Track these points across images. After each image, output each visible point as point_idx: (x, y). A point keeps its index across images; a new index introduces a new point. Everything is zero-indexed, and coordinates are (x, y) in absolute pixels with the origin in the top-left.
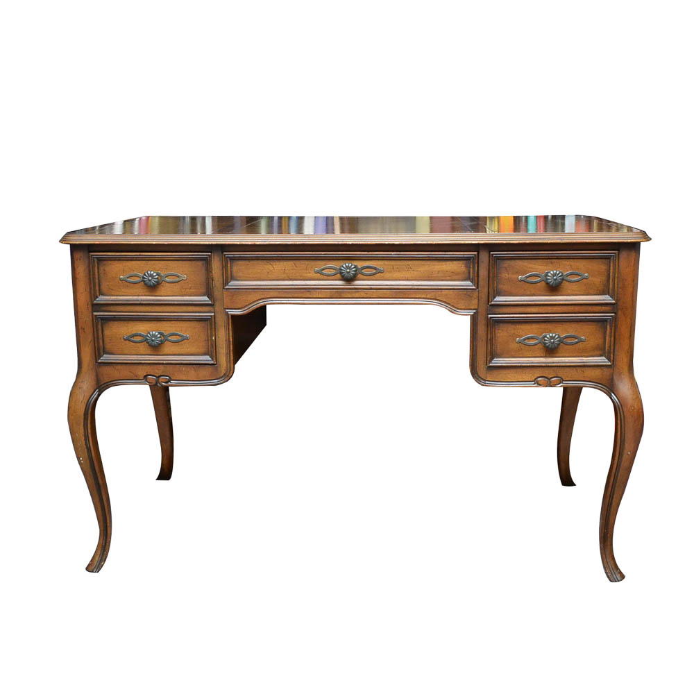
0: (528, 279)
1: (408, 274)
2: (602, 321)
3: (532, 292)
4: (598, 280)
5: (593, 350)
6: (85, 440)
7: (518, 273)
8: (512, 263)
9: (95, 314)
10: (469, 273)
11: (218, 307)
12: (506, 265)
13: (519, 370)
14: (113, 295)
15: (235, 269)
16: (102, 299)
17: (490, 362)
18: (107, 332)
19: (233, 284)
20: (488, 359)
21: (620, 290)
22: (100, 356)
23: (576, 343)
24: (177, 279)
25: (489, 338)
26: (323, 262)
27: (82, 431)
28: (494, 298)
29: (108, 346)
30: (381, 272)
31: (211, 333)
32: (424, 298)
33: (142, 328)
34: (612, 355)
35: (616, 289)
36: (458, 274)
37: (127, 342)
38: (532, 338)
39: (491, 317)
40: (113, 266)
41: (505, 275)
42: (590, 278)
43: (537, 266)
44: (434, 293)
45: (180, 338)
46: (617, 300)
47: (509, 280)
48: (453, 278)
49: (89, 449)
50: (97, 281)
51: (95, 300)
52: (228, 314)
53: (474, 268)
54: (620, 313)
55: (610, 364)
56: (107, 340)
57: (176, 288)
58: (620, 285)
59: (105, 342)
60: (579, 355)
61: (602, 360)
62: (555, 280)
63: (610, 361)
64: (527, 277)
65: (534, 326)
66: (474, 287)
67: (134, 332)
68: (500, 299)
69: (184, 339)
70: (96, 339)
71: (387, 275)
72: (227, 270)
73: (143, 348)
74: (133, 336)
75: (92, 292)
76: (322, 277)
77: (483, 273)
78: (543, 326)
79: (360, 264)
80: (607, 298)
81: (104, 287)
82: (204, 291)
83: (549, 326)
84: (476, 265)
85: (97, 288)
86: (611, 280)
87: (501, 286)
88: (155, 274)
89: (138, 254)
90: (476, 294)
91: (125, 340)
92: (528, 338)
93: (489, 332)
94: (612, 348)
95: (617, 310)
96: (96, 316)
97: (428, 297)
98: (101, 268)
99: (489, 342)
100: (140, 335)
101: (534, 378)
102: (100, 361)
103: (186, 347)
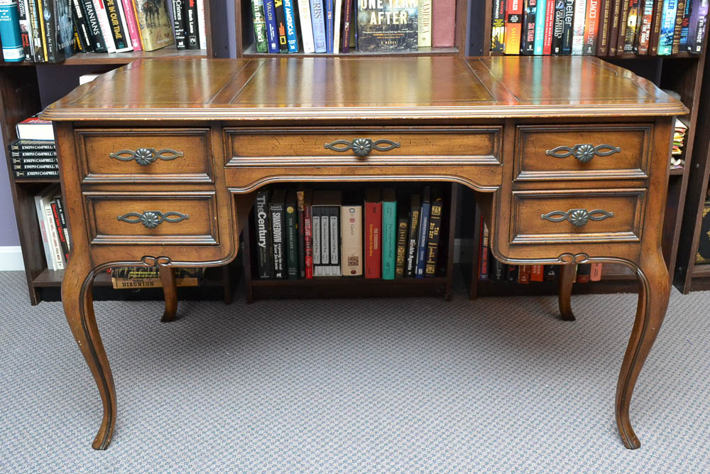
0: (556, 153)
1: (427, 149)
2: (633, 197)
3: (560, 167)
4: (630, 154)
5: (622, 226)
6: (83, 324)
7: (545, 146)
8: (540, 136)
9: (84, 193)
10: (493, 147)
11: (219, 186)
12: (532, 139)
13: (542, 247)
14: (103, 173)
15: (237, 145)
16: (91, 178)
17: (513, 239)
18: (99, 213)
19: (235, 161)
20: (511, 236)
21: (653, 164)
22: (93, 237)
23: (604, 219)
24: (173, 156)
25: (512, 215)
26: (334, 137)
27: (78, 315)
28: (520, 173)
29: (101, 227)
30: (397, 146)
31: (213, 213)
32: (443, 175)
33: (137, 208)
34: (641, 231)
35: (649, 164)
36: (481, 148)
37: (121, 222)
38: (558, 214)
39: (515, 194)
40: (102, 143)
41: (531, 149)
42: (623, 152)
43: (566, 140)
44: (455, 169)
45: (179, 218)
46: (650, 175)
47: (536, 154)
48: (475, 153)
49: (87, 332)
50: (84, 159)
51: (83, 179)
52: (230, 193)
53: (498, 142)
54: (652, 187)
55: (638, 239)
56: (99, 221)
57: (172, 165)
58: (654, 159)
59: (98, 223)
60: (607, 230)
61: (629, 236)
62: (586, 155)
63: (638, 237)
64: (555, 151)
65: (561, 202)
66: (498, 163)
67: (128, 212)
68: (526, 175)
69: (184, 219)
70: (87, 220)
71: (403, 150)
72: (227, 147)
73: (139, 228)
74: (128, 216)
75: (80, 171)
76: (332, 152)
77: (508, 147)
78: (570, 201)
79: (374, 139)
80: (638, 173)
81: (93, 164)
82: (202, 167)
83: (577, 202)
84: (501, 139)
85: (85, 166)
86: (644, 154)
87: (527, 161)
88: (148, 152)
89: (129, 130)
90: (500, 170)
91: (119, 220)
92: (553, 215)
93: (513, 209)
94: (642, 223)
95: (649, 186)
96: (86, 196)
97: (448, 173)
98: (89, 145)
99: (512, 219)
100: (136, 215)
101: (558, 255)
102: (93, 242)
103: (185, 227)
